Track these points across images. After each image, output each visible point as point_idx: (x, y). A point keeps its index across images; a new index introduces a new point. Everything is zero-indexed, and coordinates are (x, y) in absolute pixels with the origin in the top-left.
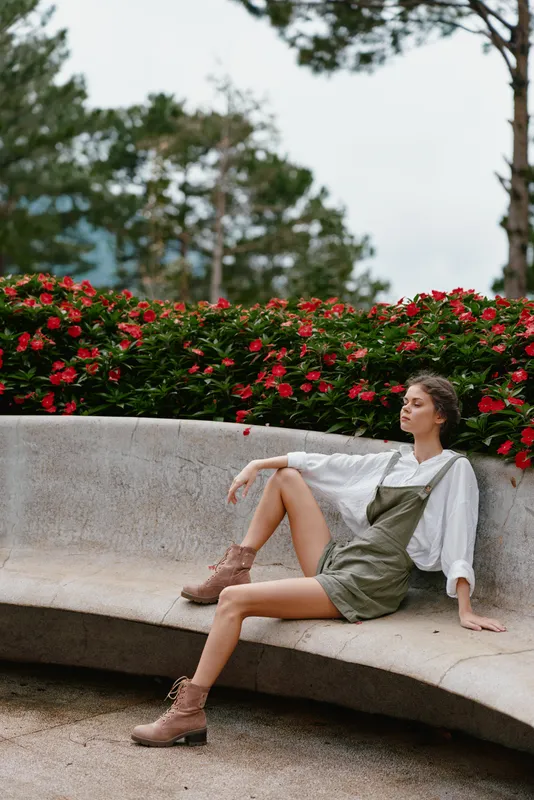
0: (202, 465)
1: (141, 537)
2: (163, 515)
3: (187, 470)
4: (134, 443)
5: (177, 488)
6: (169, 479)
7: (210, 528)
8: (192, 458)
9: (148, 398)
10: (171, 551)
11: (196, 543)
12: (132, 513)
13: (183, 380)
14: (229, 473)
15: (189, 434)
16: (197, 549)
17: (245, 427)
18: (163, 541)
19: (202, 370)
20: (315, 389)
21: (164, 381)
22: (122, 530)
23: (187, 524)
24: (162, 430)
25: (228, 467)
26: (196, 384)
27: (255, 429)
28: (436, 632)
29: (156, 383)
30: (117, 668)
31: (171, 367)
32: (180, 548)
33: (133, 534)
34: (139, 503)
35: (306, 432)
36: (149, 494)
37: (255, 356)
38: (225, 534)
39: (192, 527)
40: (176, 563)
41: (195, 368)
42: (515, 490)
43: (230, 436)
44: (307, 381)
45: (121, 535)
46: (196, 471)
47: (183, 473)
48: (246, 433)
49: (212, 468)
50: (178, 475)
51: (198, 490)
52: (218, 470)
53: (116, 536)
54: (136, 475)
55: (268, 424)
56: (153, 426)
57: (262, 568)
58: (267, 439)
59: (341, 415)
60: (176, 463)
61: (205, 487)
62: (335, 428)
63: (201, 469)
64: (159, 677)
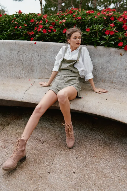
0: (23, 53)
1: (8, 73)
2: (14, 67)
3: (19, 54)
4: (3, 47)
5: (17, 59)
6: (14, 57)
7: (27, 70)
8: (20, 51)
9: (4, 35)
10: (17, 76)
11: (24, 74)
12: (5, 67)
13: (13, 30)
14: (31, 55)
15: (19, 44)
16: (24, 75)
17: (35, 42)
18: (15, 74)
19: (18, 28)
20: (52, 31)
21: (8, 31)
22: (3, 71)
23: (21, 69)
24: (11, 43)
25: (31, 53)
26: (17, 31)
27: (37, 42)
28: (107, 99)
29: (6, 31)
30: (6, 105)
31: (10, 27)
32: (20, 75)
33: (6, 72)
34: (6, 64)
35: (53, 43)
36: (9, 61)
37: (32, 24)
38: (32, 71)
39: (22, 70)
40: (19, 79)
41: (16, 27)
42: (121, 56)
43: (31, 44)
44: (50, 29)
45: (3, 73)
46: (22, 54)
47: (18, 55)
48: (35, 43)
49: (26, 54)
50: (17, 56)
51: (23, 60)
52: (28, 54)
53: (1, 73)
54: (5, 56)
55: (41, 41)
56: (8, 42)
57: (43, 80)
58: (42, 45)
59: (62, 38)
60: (16, 53)
61: (25, 59)
62: (60, 41)
63: (23, 54)
64: (17, 106)
